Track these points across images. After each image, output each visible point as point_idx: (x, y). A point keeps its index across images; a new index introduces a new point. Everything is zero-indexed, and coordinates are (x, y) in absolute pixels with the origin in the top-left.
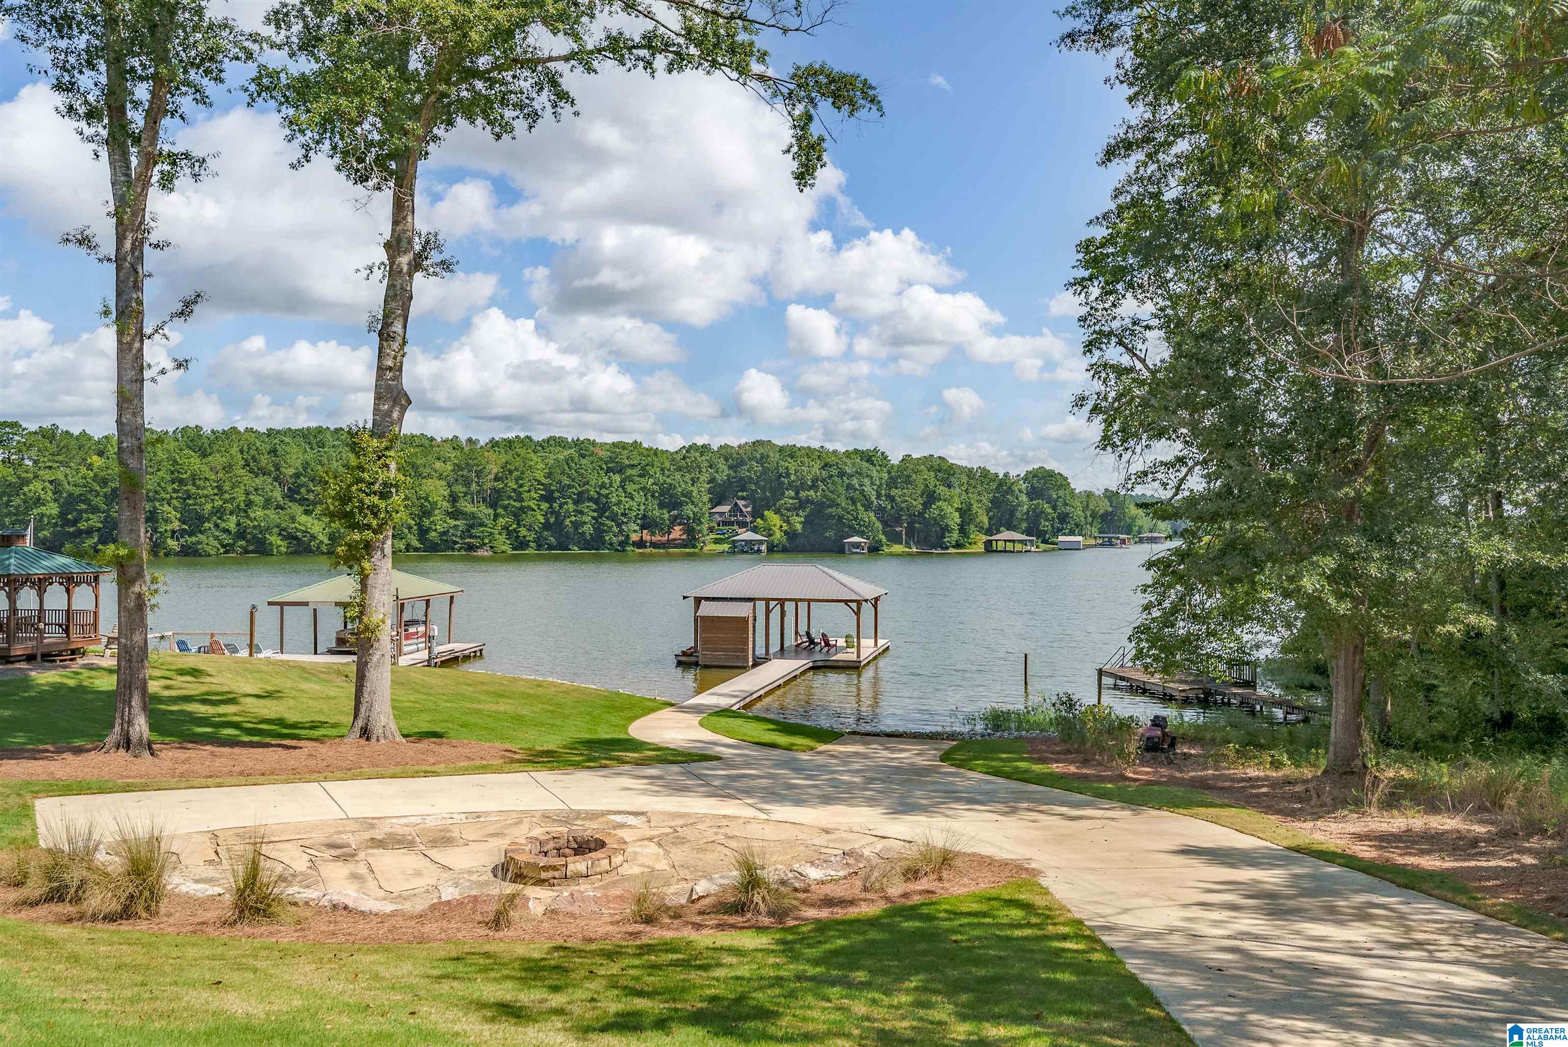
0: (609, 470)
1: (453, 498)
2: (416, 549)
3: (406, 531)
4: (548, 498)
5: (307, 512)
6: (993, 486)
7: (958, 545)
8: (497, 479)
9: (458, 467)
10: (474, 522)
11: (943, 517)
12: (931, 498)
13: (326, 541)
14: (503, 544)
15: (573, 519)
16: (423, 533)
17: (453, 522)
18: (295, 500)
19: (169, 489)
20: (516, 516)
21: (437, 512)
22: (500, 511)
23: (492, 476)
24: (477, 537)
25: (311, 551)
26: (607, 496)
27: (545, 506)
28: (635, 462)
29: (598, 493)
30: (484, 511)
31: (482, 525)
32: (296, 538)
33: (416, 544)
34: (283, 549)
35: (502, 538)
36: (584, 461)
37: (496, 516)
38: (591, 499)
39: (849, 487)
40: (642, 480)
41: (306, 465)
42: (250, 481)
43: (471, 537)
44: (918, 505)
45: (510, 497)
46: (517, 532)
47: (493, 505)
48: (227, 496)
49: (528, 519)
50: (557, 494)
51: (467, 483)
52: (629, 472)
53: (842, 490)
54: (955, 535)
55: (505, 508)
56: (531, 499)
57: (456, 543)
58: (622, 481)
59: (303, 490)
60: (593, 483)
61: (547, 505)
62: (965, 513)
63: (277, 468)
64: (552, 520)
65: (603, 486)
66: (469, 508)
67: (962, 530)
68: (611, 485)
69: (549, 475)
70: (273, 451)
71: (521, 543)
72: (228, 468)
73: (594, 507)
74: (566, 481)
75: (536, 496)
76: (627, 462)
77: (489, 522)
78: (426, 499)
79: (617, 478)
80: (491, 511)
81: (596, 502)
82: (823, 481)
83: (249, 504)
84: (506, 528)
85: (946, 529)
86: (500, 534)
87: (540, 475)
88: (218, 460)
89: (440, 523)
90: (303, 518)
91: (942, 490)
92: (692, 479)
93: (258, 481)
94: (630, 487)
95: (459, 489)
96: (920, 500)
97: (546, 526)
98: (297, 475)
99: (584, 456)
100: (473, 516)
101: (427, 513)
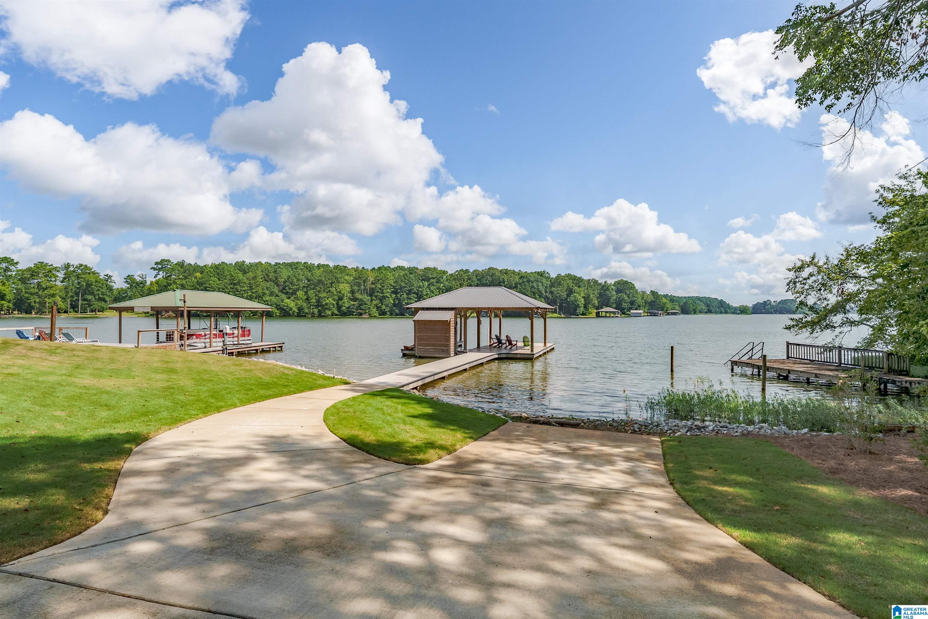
0: (423, 280)
1: (353, 292)
2: (337, 315)
3: (332, 306)
4: (395, 292)
5: (289, 298)
6: (600, 287)
7: (583, 314)
8: (372, 284)
9: (355, 278)
10: (362, 303)
11: (576, 301)
12: (570, 292)
13: (296, 311)
14: (374, 312)
15: (406, 301)
16: (339, 308)
17: (352, 303)
18: (284, 293)
19: (229, 287)
20: (381, 300)
21: (345, 298)
22: (374, 298)
23: (371, 282)
24: (363, 310)
25: (290, 315)
26: (421, 292)
27: (394, 296)
28: (434, 276)
29: (418, 290)
30: (366, 298)
31: (365, 304)
32: (284, 310)
33: (336, 312)
34: (278, 314)
35: (375, 310)
36: (411, 276)
37: (372, 300)
38: (414, 293)
39: (532, 287)
40: (437, 284)
41: (289, 277)
42: (264, 284)
43: (361, 309)
44: (564, 295)
45: (378, 292)
46: (381, 307)
47: (371, 295)
48: (254, 291)
49: (386, 302)
50: (399, 291)
51: (359, 285)
52: (432, 281)
53: (529, 288)
54: (582, 309)
55: (376, 297)
56: (388, 292)
57: (354, 312)
58: (429, 285)
59: (287, 288)
60: (415, 285)
61: (395, 295)
62: (587, 299)
63: (276, 278)
64: (397, 302)
65: (420, 287)
66: (360, 297)
67: (585, 307)
68: (423, 287)
69: (396, 282)
70: (275, 272)
71: (383, 312)
72: (254, 278)
73: (416, 296)
74: (403, 284)
75: (389, 291)
76: (431, 276)
77: (369, 303)
78: (340, 292)
79: (426, 283)
80: (369, 298)
81: (417, 294)
82: (520, 284)
83: (264, 294)
84: (376, 305)
85: (578, 306)
86: (374, 308)
87: (392, 282)
88: (250, 275)
89: (346, 303)
90: (287, 301)
91: (576, 288)
92: (460, 284)
93: (268, 284)
94: (432, 288)
95: (356, 288)
96: (566, 293)
97: (394, 305)
98: (285, 282)
99: (411, 274)
100: (361, 300)
101: (341, 299)
